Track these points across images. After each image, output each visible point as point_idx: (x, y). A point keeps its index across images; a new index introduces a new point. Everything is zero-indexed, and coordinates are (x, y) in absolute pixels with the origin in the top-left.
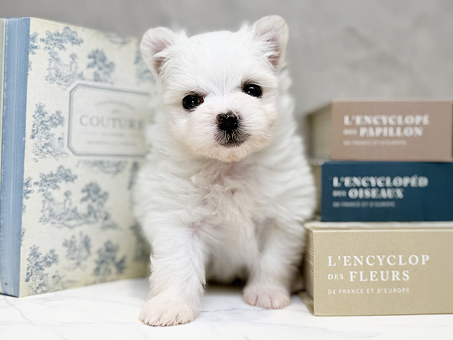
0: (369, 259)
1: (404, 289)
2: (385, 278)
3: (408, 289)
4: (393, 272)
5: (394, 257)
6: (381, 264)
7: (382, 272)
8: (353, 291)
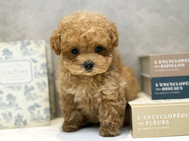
0: (153, 116)
1: (167, 127)
2: (159, 123)
3: (168, 127)
4: (163, 121)
5: (163, 115)
6: (158, 118)
7: (158, 121)
8: (148, 129)
